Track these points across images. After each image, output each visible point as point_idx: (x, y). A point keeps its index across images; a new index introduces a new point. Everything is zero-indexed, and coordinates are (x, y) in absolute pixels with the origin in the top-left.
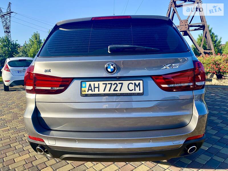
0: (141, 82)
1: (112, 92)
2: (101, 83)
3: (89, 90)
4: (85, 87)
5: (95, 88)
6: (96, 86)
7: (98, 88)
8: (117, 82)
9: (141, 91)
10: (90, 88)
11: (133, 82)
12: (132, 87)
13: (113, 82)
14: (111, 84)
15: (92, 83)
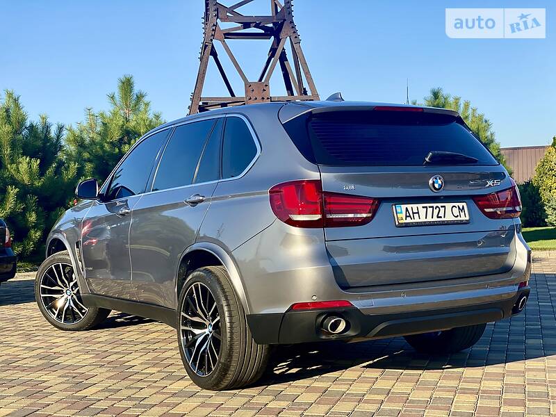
0: (464, 204)
1: (435, 219)
2: (420, 206)
3: (406, 216)
4: (401, 213)
5: (413, 213)
6: (415, 211)
7: (418, 213)
8: (439, 205)
9: (467, 218)
10: (408, 215)
11: (456, 204)
12: (456, 211)
13: (435, 205)
14: (433, 207)
15: (409, 206)
